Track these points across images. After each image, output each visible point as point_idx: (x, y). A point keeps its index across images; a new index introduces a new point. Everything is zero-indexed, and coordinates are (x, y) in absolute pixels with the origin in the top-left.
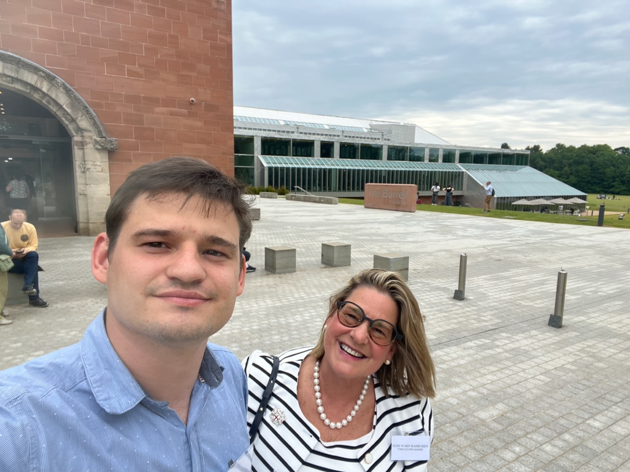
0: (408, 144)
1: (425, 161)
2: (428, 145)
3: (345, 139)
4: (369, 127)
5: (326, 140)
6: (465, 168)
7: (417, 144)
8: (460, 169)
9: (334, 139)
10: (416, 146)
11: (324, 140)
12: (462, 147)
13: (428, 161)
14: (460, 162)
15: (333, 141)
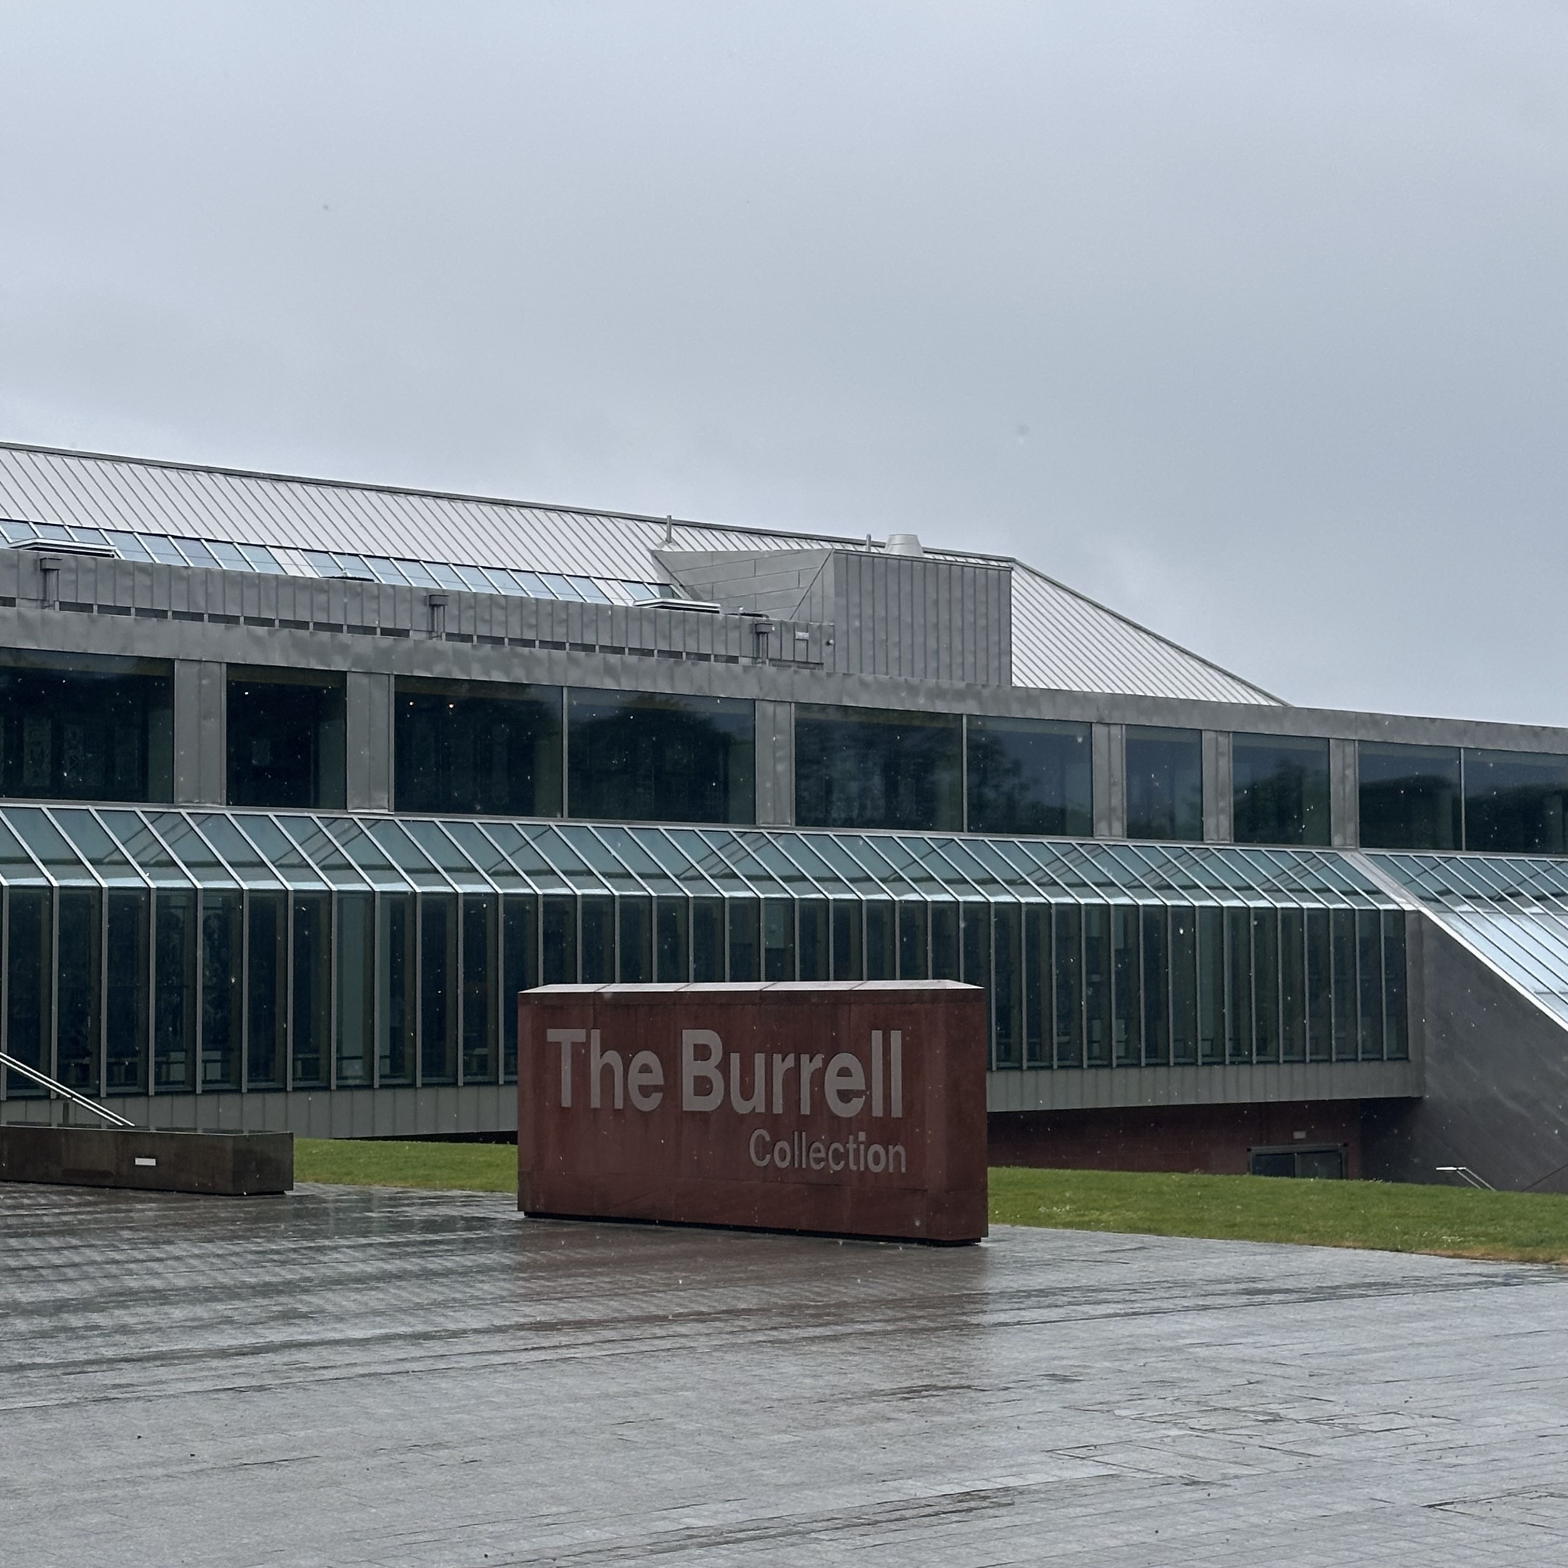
0: (960, 696)
1: (1101, 827)
2: (1115, 700)
3: (439, 655)
4: (653, 574)
5: (277, 660)
6: (1409, 883)
7: (1031, 696)
8: (1375, 892)
9: (344, 649)
10: (1016, 711)
11: (256, 658)
12: (1373, 720)
13: (1118, 827)
14: (1368, 839)
15: (338, 664)
